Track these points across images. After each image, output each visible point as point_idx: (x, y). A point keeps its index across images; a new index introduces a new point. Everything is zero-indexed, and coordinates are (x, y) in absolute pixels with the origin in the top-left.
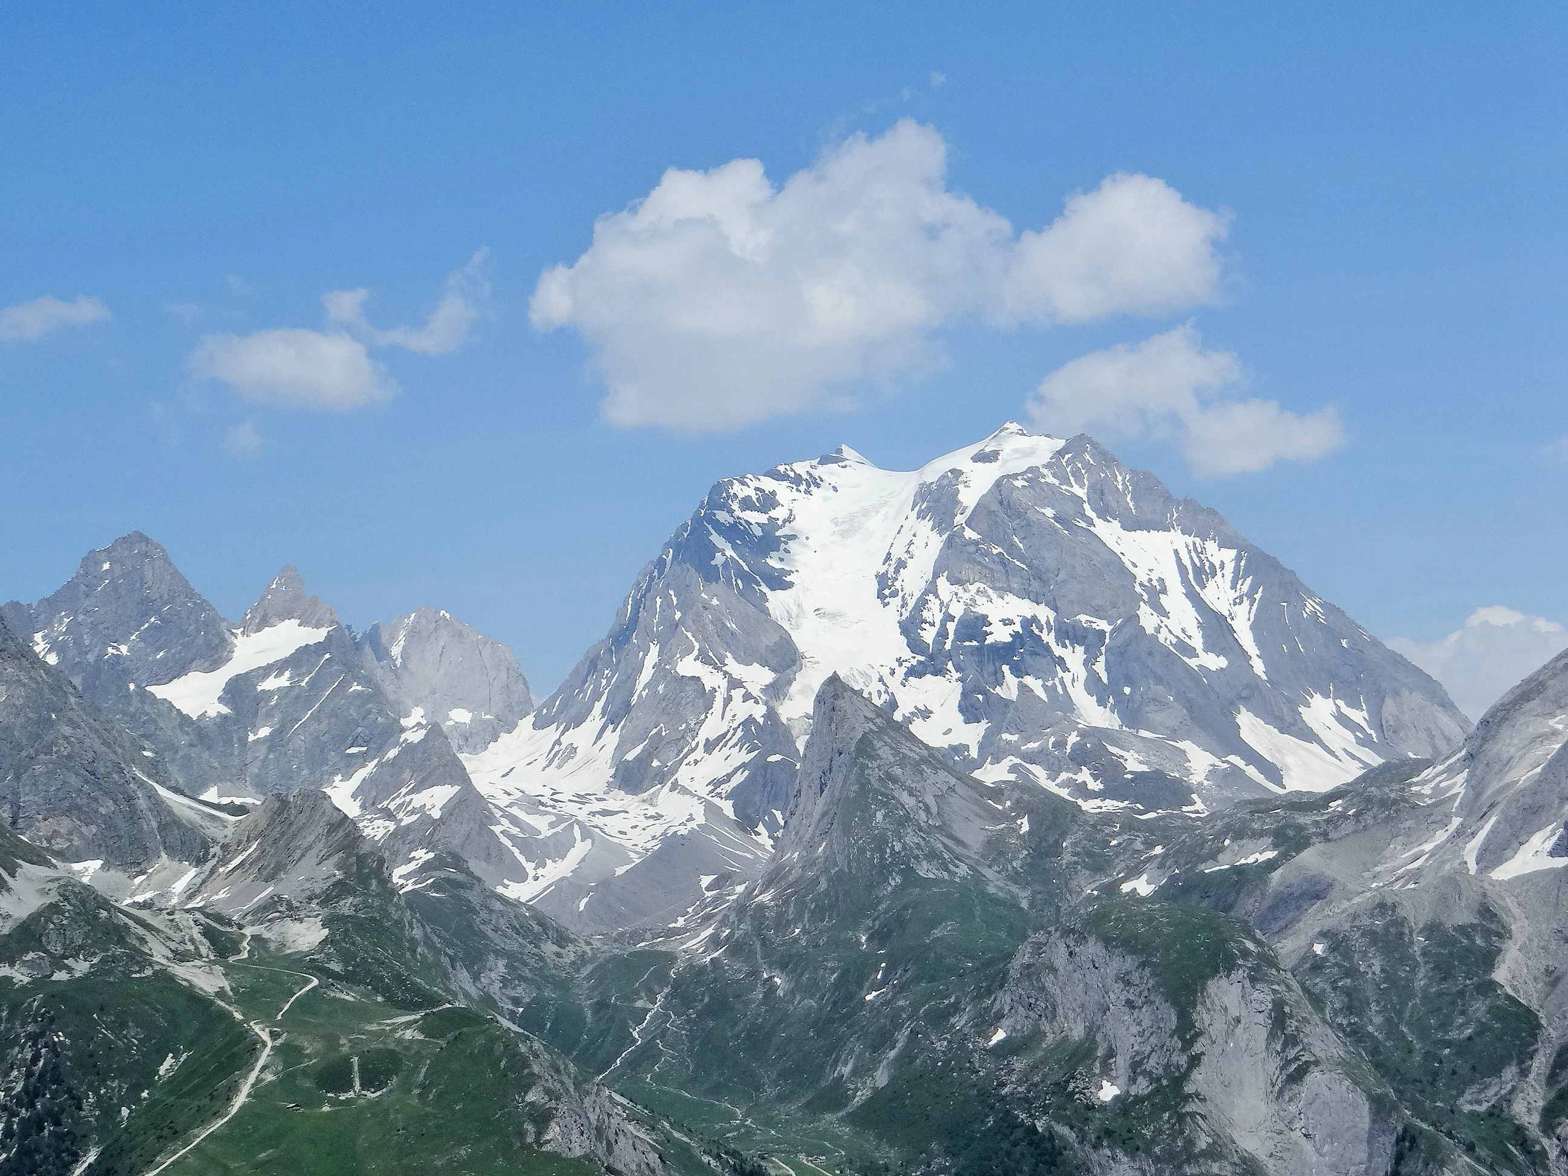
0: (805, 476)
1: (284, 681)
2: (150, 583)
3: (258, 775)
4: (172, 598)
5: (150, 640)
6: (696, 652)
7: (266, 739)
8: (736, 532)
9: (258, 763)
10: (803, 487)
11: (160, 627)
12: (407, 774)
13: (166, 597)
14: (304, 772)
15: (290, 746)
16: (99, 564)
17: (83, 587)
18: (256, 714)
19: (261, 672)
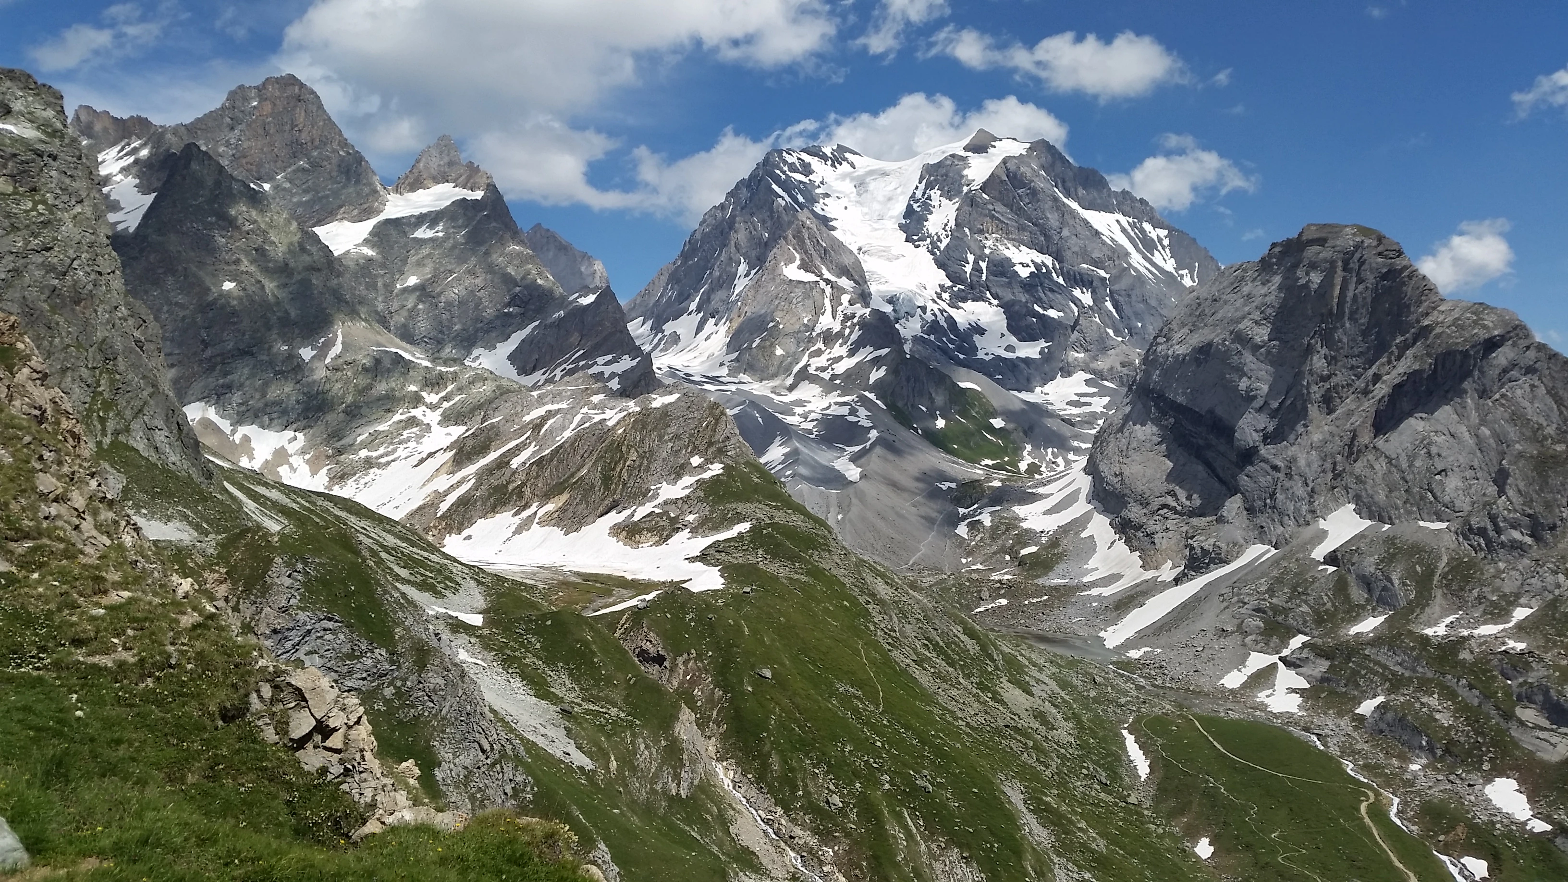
0: (830, 155)
1: (439, 231)
2: (301, 126)
3: (404, 326)
4: (324, 143)
5: (297, 182)
6: (798, 262)
7: (415, 288)
8: (788, 186)
9: (404, 313)
10: (829, 163)
11: (308, 170)
12: (575, 338)
13: (317, 143)
14: (456, 327)
15: (443, 299)
16: (246, 99)
17: (228, 120)
18: (405, 261)
19: (413, 220)
